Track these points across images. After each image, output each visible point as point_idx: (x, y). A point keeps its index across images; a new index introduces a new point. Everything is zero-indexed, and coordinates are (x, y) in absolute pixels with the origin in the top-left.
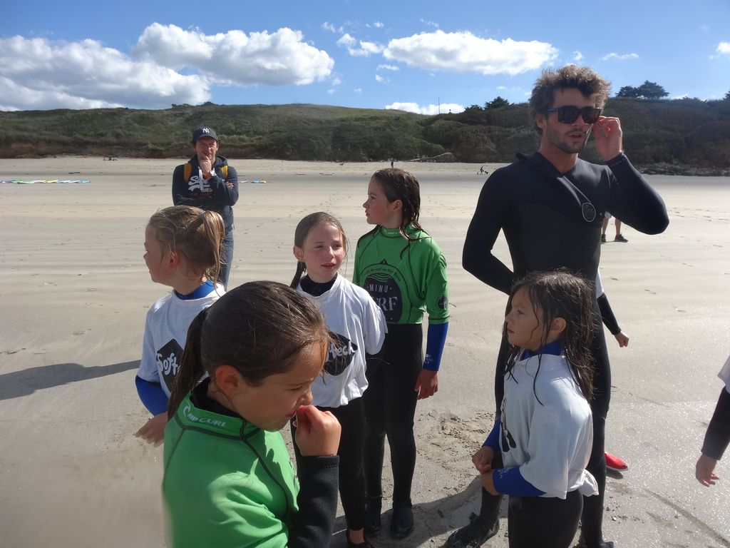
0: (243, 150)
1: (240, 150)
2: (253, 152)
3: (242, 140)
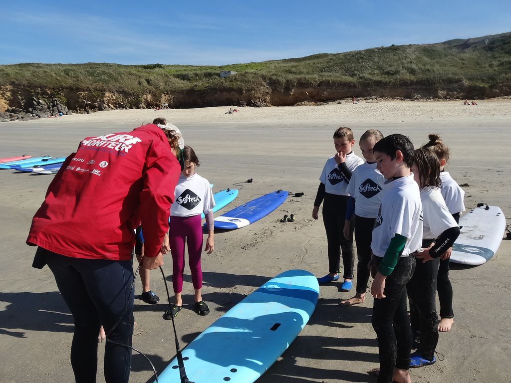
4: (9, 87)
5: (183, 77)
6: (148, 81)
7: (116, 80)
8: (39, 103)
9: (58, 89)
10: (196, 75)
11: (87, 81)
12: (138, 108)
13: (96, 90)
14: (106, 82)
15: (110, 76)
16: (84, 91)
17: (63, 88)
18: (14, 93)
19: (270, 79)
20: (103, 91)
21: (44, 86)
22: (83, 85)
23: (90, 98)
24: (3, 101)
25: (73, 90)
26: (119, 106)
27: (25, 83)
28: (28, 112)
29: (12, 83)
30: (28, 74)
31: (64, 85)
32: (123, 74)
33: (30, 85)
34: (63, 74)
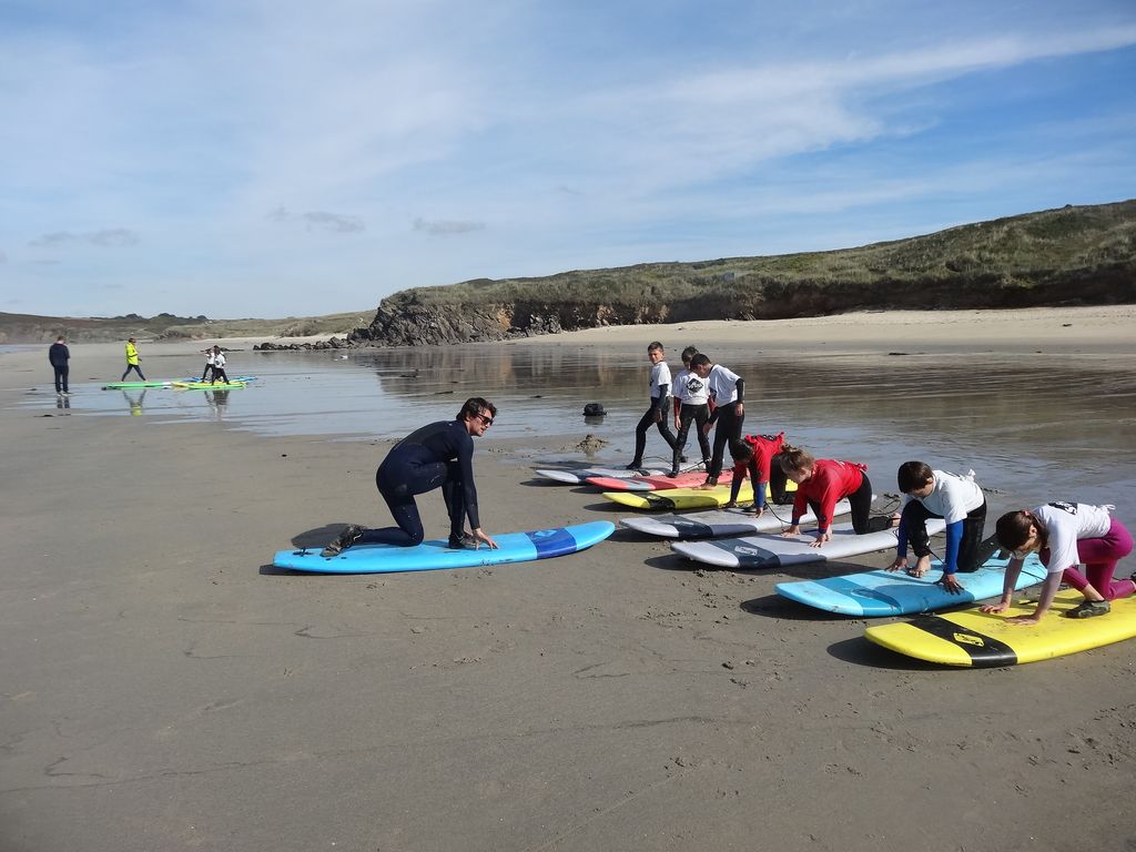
4: (513, 305)
5: (699, 282)
6: (653, 289)
7: (617, 291)
8: (535, 321)
9: (555, 305)
10: (715, 277)
11: (585, 295)
12: (633, 323)
13: (590, 304)
14: (604, 294)
15: (611, 285)
16: (578, 305)
17: (558, 303)
18: (517, 310)
19: (772, 282)
20: (597, 305)
21: (544, 303)
22: (579, 299)
23: (582, 313)
24: (507, 321)
25: (570, 304)
26: (612, 321)
27: (527, 299)
28: (523, 330)
29: (517, 301)
30: (534, 290)
31: (561, 299)
32: (630, 282)
33: (532, 302)
34: (565, 286)
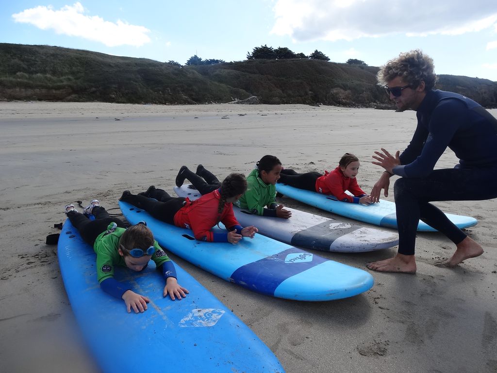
0: (58, 92)
1: (54, 91)
2: (69, 94)
3: (50, 80)
